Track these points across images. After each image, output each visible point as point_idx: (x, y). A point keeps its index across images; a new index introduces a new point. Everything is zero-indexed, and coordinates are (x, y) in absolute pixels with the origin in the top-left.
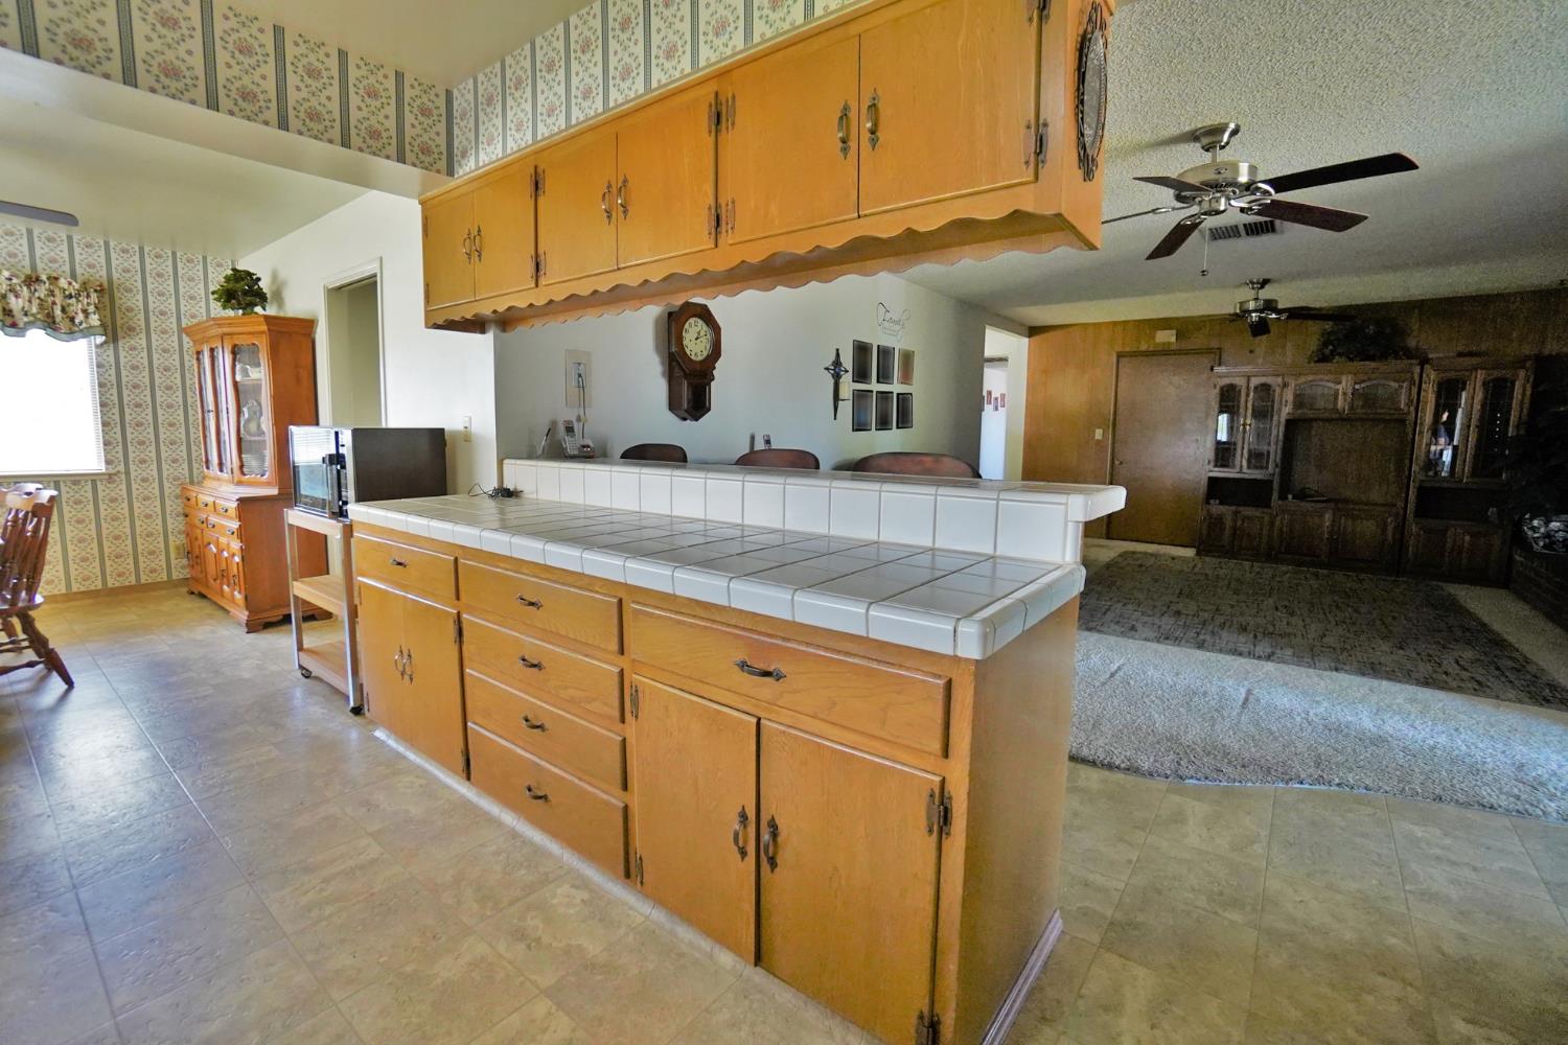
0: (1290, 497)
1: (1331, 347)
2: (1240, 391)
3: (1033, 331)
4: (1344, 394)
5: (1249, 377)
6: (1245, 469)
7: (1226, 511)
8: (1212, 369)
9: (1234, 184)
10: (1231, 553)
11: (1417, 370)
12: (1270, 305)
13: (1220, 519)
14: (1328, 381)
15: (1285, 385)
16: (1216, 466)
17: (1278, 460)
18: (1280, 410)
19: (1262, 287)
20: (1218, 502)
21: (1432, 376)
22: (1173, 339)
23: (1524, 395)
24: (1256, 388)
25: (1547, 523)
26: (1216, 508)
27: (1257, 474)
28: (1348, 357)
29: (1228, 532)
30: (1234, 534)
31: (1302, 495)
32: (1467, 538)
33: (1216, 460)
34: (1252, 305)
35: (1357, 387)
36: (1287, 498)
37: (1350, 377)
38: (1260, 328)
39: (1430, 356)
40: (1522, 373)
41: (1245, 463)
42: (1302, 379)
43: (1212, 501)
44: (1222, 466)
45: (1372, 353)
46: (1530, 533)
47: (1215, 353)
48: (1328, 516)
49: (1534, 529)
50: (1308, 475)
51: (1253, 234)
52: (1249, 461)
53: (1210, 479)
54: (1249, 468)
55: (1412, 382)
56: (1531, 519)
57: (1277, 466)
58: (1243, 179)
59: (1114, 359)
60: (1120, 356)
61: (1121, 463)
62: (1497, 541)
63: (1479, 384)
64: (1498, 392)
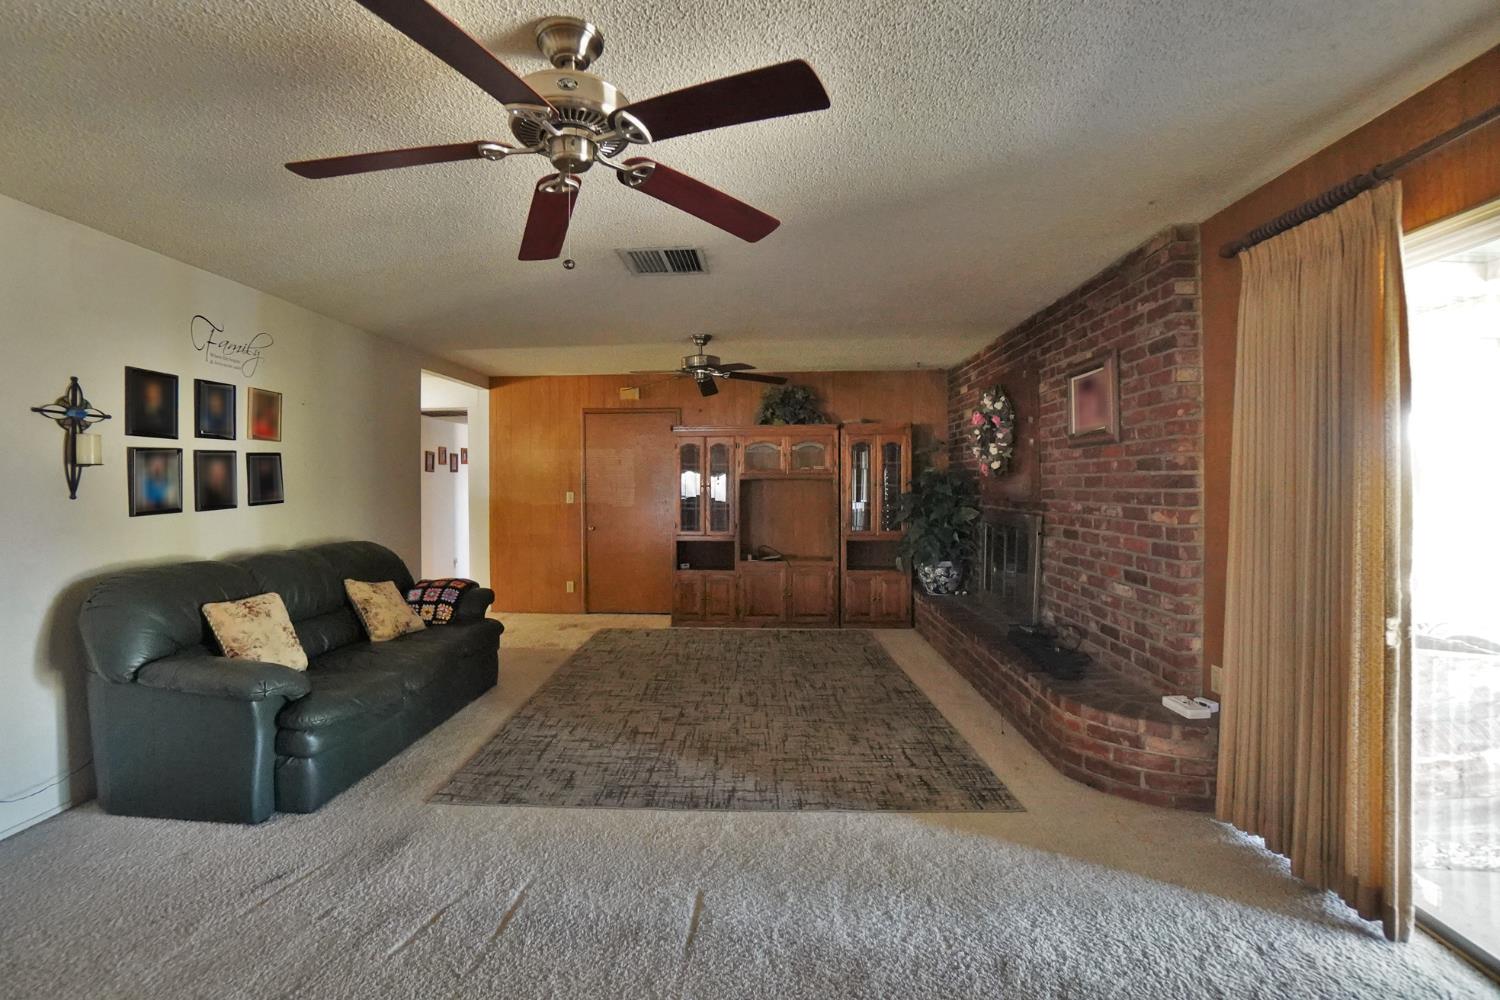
0: (750, 557)
1: (771, 410)
2: (699, 449)
3: (493, 382)
4: (785, 455)
5: (705, 437)
6: (709, 532)
7: (694, 576)
8: (672, 429)
9: (595, 115)
10: (703, 619)
11: (836, 433)
12: (712, 363)
13: (691, 585)
14: (772, 442)
15: (736, 446)
16: (683, 529)
17: (737, 521)
18: (734, 471)
19: (705, 344)
20: (688, 565)
21: (846, 441)
22: (637, 397)
23: (907, 457)
24: (712, 448)
25: (934, 570)
26: (688, 574)
27: (718, 536)
28: (785, 420)
29: (698, 599)
30: (704, 600)
31: (760, 555)
32: (884, 585)
33: (683, 523)
34: (696, 361)
35: (794, 448)
36: (746, 559)
37: (787, 438)
38: (708, 387)
39: (844, 422)
40: (904, 438)
41: (708, 524)
42: (751, 441)
43: (683, 566)
44: (689, 529)
45: (802, 416)
46: (924, 579)
47: (675, 412)
48: (782, 574)
49: (926, 575)
50: (765, 535)
51: (679, 270)
52: (712, 524)
53: (679, 543)
54: (712, 529)
55: (834, 445)
56: (924, 567)
57: (736, 527)
58: (608, 108)
59: (581, 416)
60: (586, 413)
61: (594, 529)
62: (903, 585)
63: (879, 448)
64: (891, 452)
